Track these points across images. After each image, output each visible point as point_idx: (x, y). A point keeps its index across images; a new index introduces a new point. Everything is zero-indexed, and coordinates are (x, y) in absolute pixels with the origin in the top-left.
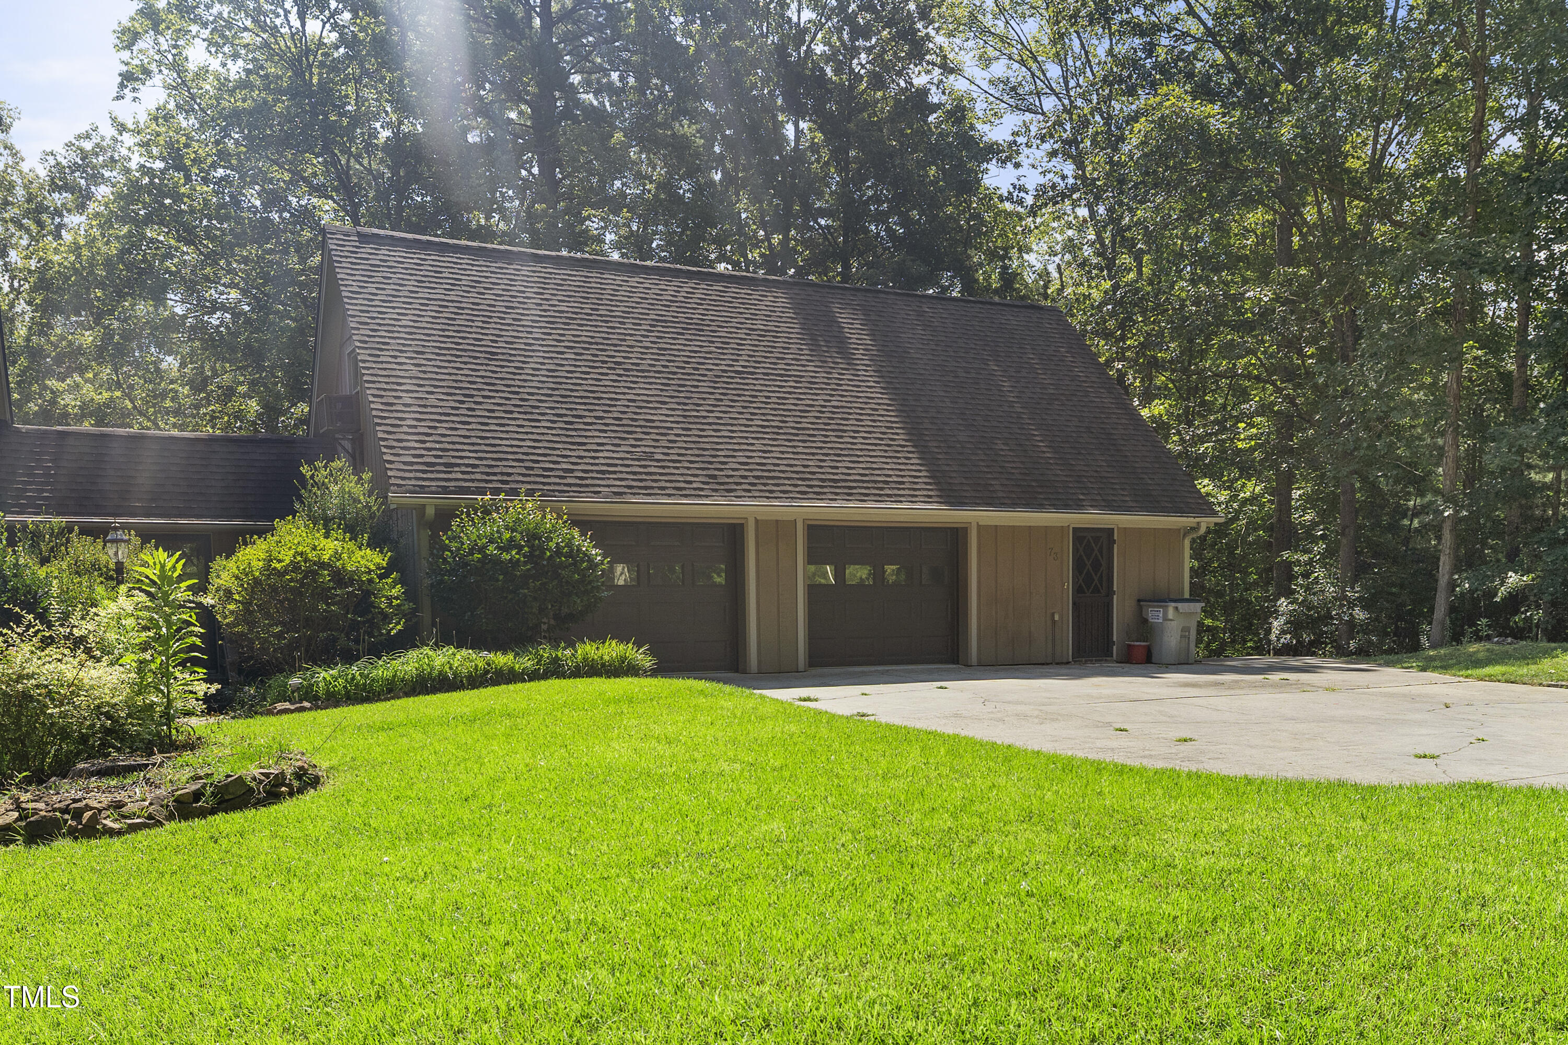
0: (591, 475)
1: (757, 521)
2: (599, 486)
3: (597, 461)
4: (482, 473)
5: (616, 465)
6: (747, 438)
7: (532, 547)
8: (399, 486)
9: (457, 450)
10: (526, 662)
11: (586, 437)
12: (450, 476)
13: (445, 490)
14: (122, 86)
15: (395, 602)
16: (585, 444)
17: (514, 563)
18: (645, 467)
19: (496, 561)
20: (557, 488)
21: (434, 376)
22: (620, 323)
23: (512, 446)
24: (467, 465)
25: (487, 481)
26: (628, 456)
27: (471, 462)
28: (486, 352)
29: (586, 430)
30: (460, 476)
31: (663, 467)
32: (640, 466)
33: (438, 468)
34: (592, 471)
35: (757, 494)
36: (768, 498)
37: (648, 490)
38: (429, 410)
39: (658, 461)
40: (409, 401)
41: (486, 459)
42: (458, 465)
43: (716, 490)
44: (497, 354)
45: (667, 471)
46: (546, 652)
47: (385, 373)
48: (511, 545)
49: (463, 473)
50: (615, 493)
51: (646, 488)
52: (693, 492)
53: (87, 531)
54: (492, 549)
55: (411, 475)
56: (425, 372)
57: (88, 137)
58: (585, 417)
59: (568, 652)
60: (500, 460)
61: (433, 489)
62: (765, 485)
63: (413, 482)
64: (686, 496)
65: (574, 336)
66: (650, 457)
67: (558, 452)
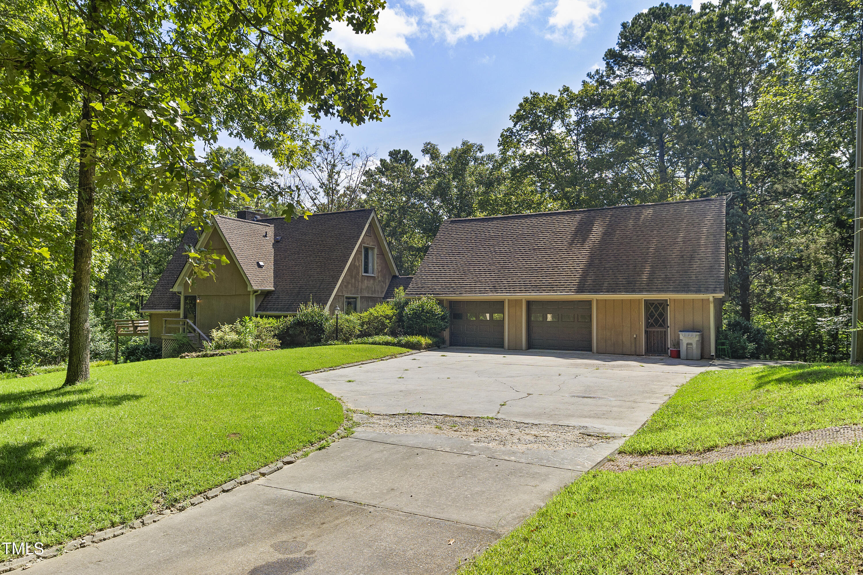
0: (458, 288)
1: (509, 300)
2: (457, 291)
3: (463, 284)
4: (429, 289)
5: (467, 284)
11: (466, 276)
12: (421, 290)
18: (476, 284)
20: (445, 292)
25: (428, 291)
26: (473, 281)
27: (429, 286)
29: (467, 274)
30: (423, 290)
31: (481, 284)
32: (474, 284)
35: (504, 292)
36: (507, 293)
39: (481, 282)
42: (425, 287)
44: (461, 252)
47: (427, 262)
55: (412, 290)
61: (414, 294)
63: (411, 292)
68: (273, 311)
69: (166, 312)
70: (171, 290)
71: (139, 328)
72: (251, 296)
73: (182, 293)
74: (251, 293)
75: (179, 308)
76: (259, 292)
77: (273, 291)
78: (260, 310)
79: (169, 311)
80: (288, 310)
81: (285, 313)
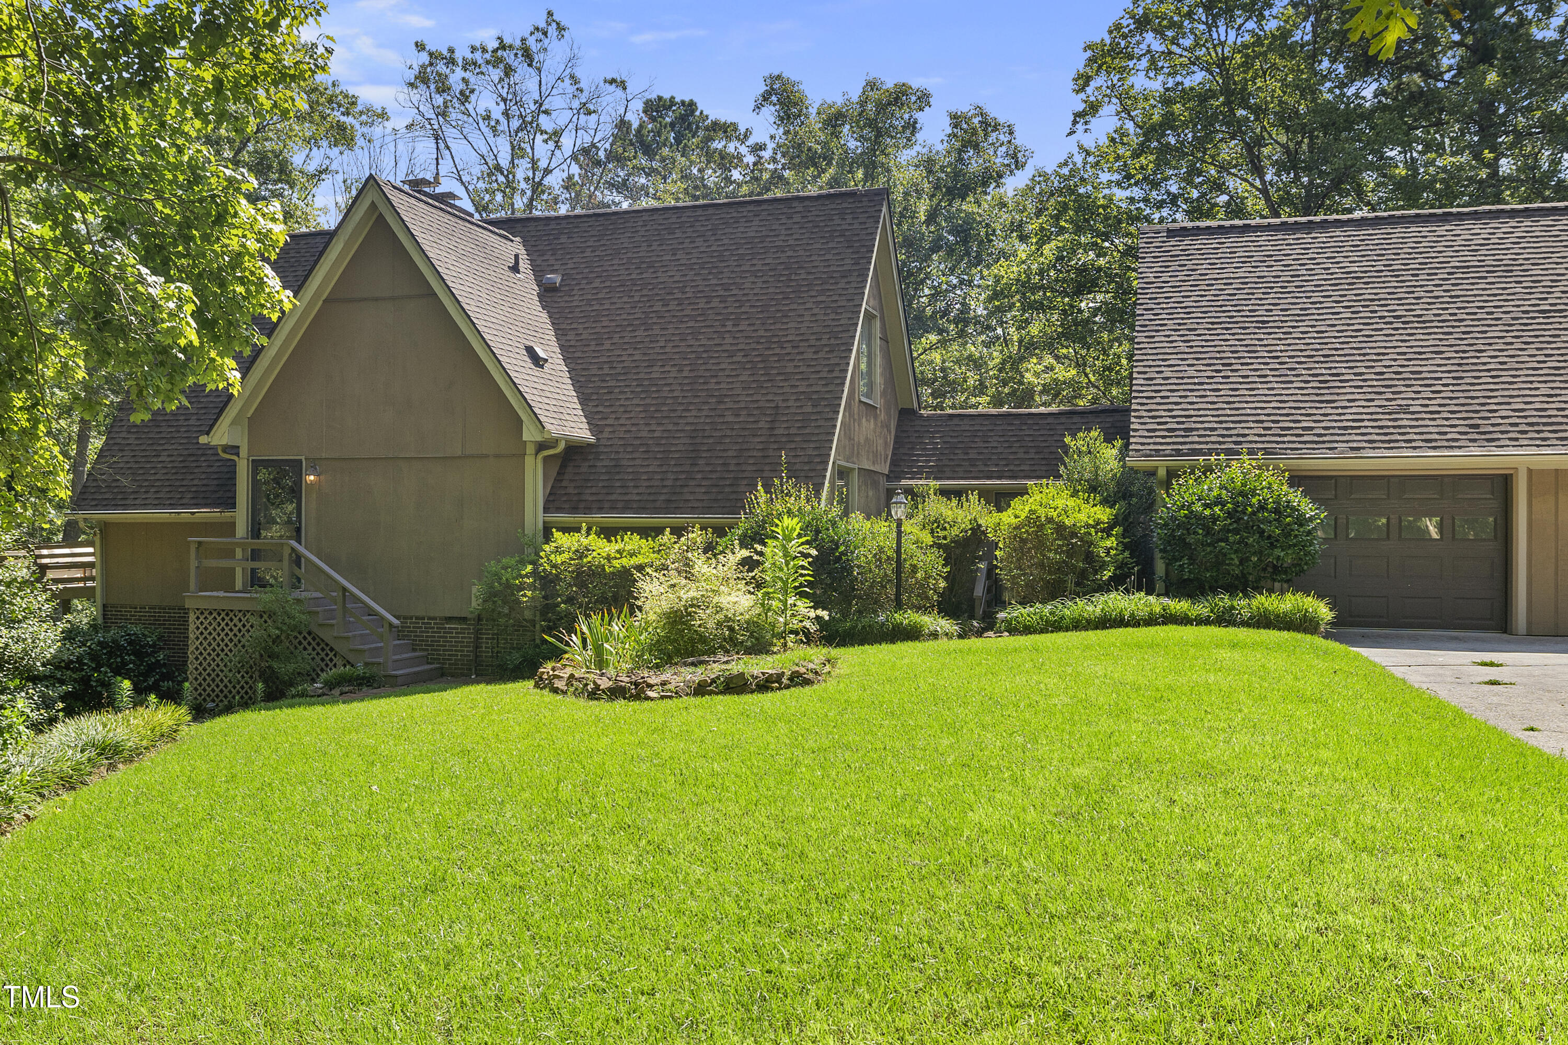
0: (1331, 431)
1: (1530, 471)
2: (1337, 442)
3: (1343, 418)
4: (1218, 435)
5: (1363, 420)
6: (1531, 382)
7: (1236, 504)
8: (1137, 450)
9: (1200, 416)
10: (1201, 609)
11: (1338, 394)
12: (1187, 440)
13: (1178, 453)
14: (1075, 123)
15: (1113, 552)
16: (1334, 401)
17: (1214, 518)
18: (1396, 420)
19: (1199, 517)
20: (1291, 446)
21: (1200, 349)
22: (1413, 275)
23: (1256, 408)
24: (1205, 429)
25: (1220, 443)
26: (1380, 410)
27: (1210, 425)
28: (1257, 322)
29: (1339, 387)
30: (1197, 439)
31: (1417, 419)
32: (1390, 420)
33: (1177, 433)
34: (1334, 428)
35: (1526, 443)
36: (1538, 446)
37: (1391, 444)
38: (1185, 381)
39: (1413, 413)
40: (1169, 374)
41: (1226, 422)
42: (1197, 429)
43: (1475, 440)
44: (1268, 322)
45: (1420, 423)
46: (1224, 601)
47: (1155, 351)
48: (1219, 501)
49: (1199, 436)
50: (1352, 449)
51: (1390, 441)
52: (1446, 444)
53: (945, 493)
54: (1198, 507)
55: (1151, 441)
56: (1191, 347)
57: (1066, 164)
58: (1343, 374)
59: (1243, 603)
60: (1240, 422)
61: (1167, 452)
62: (1538, 432)
63: (1151, 447)
64: (1434, 448)
65: (1356, 295)
66: (1405, 409)
67: (1303, 411)
68: (613, 509)
69: (173, 518)
70: (203, 439)
71: (50, 575)
72: (529, 461)
73: (244, 452)
74: (530, 449)
75: (230, 503)
76: (562, 446)
77: (589, 445)
78: (559, 510)
79: (185, 514)
80: (670, 507)
81: (679, 519)
